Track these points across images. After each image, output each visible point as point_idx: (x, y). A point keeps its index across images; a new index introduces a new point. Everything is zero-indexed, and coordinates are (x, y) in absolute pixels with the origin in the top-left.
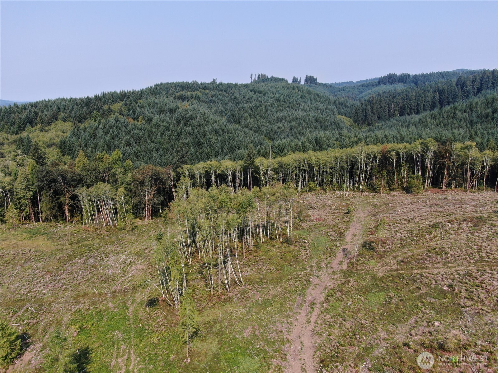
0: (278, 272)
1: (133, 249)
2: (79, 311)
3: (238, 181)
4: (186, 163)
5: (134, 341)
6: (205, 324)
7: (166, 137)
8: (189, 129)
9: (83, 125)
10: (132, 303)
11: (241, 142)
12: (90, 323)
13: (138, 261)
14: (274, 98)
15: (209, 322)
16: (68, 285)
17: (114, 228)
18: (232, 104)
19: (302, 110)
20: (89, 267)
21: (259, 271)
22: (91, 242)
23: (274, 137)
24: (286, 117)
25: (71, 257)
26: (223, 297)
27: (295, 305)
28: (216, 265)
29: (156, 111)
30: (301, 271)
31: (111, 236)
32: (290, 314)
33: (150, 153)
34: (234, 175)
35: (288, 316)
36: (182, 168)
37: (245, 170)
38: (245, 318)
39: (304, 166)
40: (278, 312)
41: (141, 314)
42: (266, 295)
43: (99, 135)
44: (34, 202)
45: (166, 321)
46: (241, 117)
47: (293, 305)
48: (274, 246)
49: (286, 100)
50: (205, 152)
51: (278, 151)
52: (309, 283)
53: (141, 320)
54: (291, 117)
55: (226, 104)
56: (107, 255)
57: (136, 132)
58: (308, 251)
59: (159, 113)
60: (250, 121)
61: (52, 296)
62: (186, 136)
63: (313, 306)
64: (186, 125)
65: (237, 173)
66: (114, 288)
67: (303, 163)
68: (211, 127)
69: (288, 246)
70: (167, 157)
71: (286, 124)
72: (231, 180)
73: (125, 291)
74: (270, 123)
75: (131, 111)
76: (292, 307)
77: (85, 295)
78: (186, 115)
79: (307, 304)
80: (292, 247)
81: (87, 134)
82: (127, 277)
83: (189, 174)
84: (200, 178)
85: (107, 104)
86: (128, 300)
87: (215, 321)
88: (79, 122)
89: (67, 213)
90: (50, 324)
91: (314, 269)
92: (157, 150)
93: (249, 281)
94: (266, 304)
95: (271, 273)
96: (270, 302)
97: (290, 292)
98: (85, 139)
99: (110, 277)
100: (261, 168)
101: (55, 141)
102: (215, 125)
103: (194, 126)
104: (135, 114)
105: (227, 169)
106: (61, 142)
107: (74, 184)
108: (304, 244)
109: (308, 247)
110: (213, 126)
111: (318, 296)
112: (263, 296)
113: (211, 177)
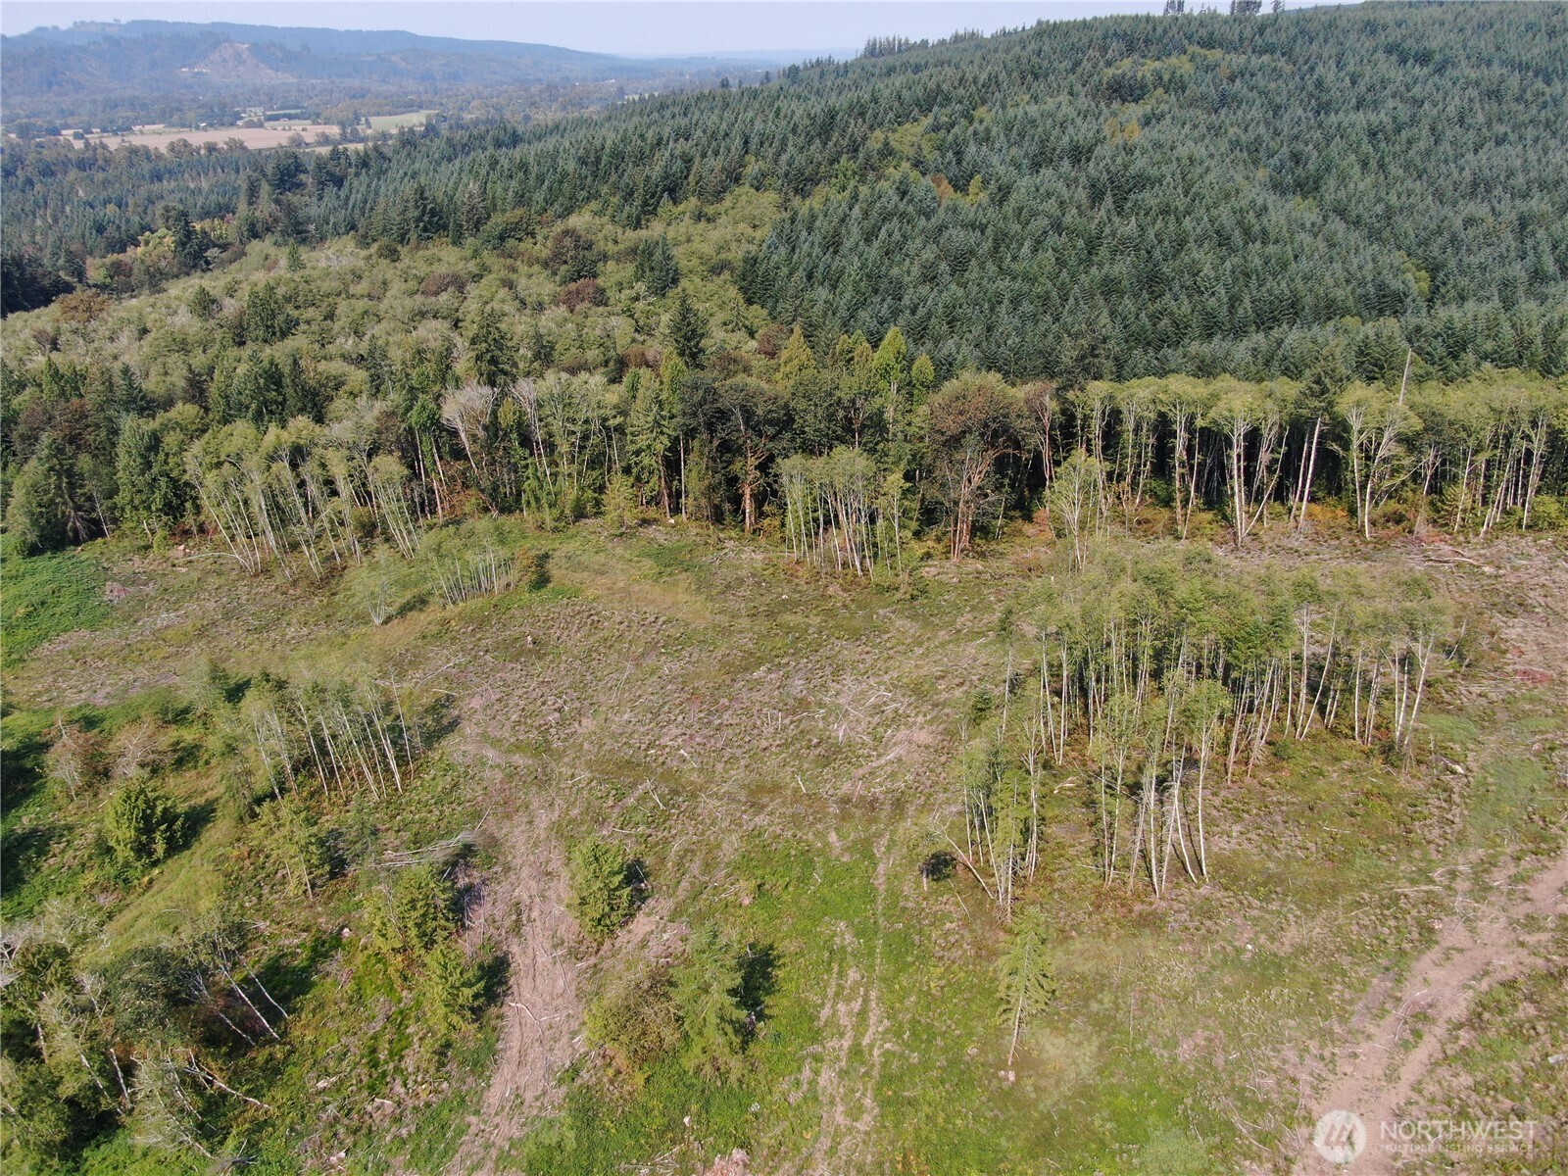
0: (1328, 864)
1: (910, 667)
2: (759, 835)
3: (1264, 457)
4: (1100, 376)
5: (881, 966)
6: (1070, 980)
7: (1047, 257)
8: (1129, 227)
9: (807, 202)
10: (889, 848)
11: (1306, 278)
12: (782, 882)
13: (917, 715)
14: (1477, 83)
15: (1083, 978)
16: (739, 747)
17: (864, 581)
18: (1300, 112)
20: (791, 702)
21: (1265, 847)
22: (800, 618)
23: (1440, 258)
24: (1511, 175)
25: (752, 661)
26: (1138, 907)
27: (1361, 1004)
28: (1135, 789)
29: (1026, 154)
30: (1413, 882)
31: (853, 607)
32: (1337, 1028)
33: (992, 309)
34: (1253, 438)
35: (1327, 1035)
36: (1082, 389)
37: (1295, 432)
38: (1191, 999)
39: (1528, 437)
41: (906, 891)
42: (1272, 939)
43: (848, 244)
44: (672, 465)
45: (967, 935)
46: (1328, 170)
47: (1351, 1002)
48: (1337, 759)
49: (1528, 94)
51: (1441, 351)
52: (1428, 935)
53: (904, 909)
54: (1533, 174)
55: (1277, 109)
56: (837, 672)
57: (958, 237)
58: (1456, 810)
59: (1036, 167)
60: (1361, 186)
61: (701, 770)
62: (1114, 252)
63: (1419, 1026)
64: (1120, 209)
65: (1265, 432)
66: (846, 788)
67: (1527, 425)
68: (1206, 218)
69: (1388, 773)
70: (1042, 327)
71: (1504, 206)
72: (1239, 456)
73: (872, 804)
74: (1439, 196)
75: (950, 154)
76: (1348, 1007)
77: (776, 789)
78: (1126, 167)
79: (1400, 1012)
80: (1403, 781)
81: (818, 239)
82: (882, 761)
83: (1104, 412)
84: (1137, 430)
85: (880, 125)
86: (881, 835)
87: (1101, 982)
88: (796, 191)
89: (748, 505)
90: (692, 851)
91: (1462, 885)
92: (1015, 302)
93: (1229, 873)
94: (1267, 970)
95: (1305, 861)
96: (1280, 967)
97: (1352, 951)
98: (810, 255)
99: (840, 752)
100: (1356, 426)
101: (731, 256)
102: (1224, 209)
103: (1146, 214)
104: (959, 162)
105: (1231, 420)
106: (745, 261)
108: (1449, 777)
109: (1462, 796)
110: (1214, 212)
111: (1448, 993)
112: (1263, 938)
113: (1174, 435)
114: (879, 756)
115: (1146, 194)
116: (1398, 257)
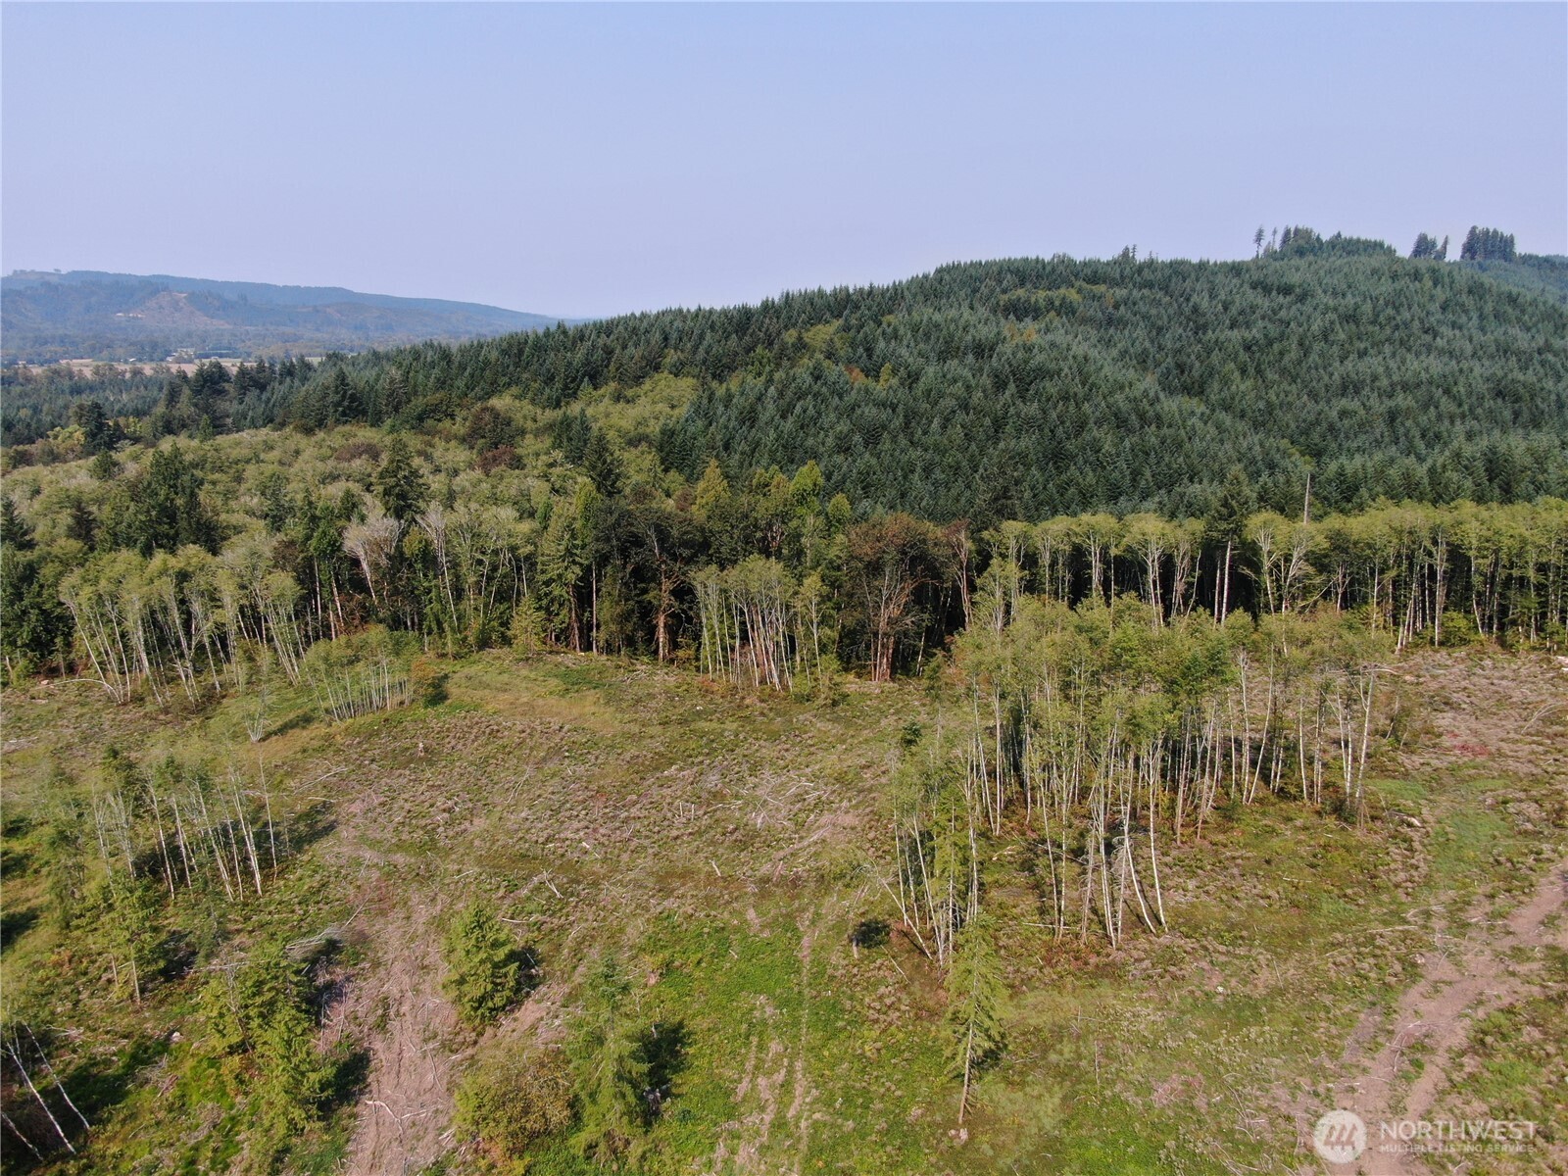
0: (1294, 911)
1: (831, 761)
2: (668, 917)
3: (1179, 586)
4: (1013, 517)
5: (808, 1037)
6: (1024, 1034)
7: (957, 432)
8: (1033, 409)
9: (724, 385)
10: (813, 922)
11: (1202, 456)
12: (695, 958)
13: (841, 801)
14: (1335, 309)
15: (1037, 1030)
16: (647, 837)
17: (783, 693)
20: (705, 795)
21: (1224, 897)
22: (715, 725)
23: (1322, 445)
25: (662, 761)
26: (1093, 960)
27: (1350, 1039)
28: (1078, 852)
29: (933, 348)
30: (1386, 923)
31: (771, 715)
32: (1328, 1064)
33: (905, 477)
34: (1167, 565)
35: (1318, 1072)
36: (996, 530)
37: (1209, 553)
38: (1161, 1042)
39: (1430, 554)
40: (1283, 1049)
41: (834, 960)
42: (1244, 982)
43: (764, 418)
44: (583, 596)
45: (904, 996)
46: (1211, 375)
47: (1340, 1037)
48: (1291, 820)
49: (1381, 319)
50: (1078, 484)
51: (1336, 496)
52: (1412, 971)
53: (832, 978)
55: (1160, 330)
56: (754, 769)
57: (870, 412)
58: (1419, 856)
59: (942, 357)
61: (604, 860)
62: (1019, 430)
63: (1419, 1056)
64: (1022, 394)
65: (1178, 561)
66: (765, 869)
67: (1427, 543)
68: (1103, 404)
69: (1343, 829)
70: (954, 492)
72: (1154, 582)
73: (795, 882)
74: (1314, 396)
75: (861, 350)
76: (1336, 1041)
77: (686, 875)
79: (1395, 1045)
80: (1359, 834)
81: (734, 413)
82: (806, 843)
83: (1019, 551)
84: (1053, 564)
85: (794, 325)
86: (802, 910)
87: (1059, 1032)
88: (714, 376)
89: (662, 636)
90: (592, 937)
91: (1438, 924)
92: (928, 471)
93: (1188, 924)
94: (1241, 1012)
95: (1269, 909)
96: (1256, 1007)
97: (1332, 988)
98: (726, 427)
99: (759, 836)
100: (1266, 547)
101: (648, 431)
102: (1119, 397)
103: (1048, 400)
104: (870, 357)
105: (1145, 544)
106: (663, 432)
107: (686, 553)
108: (1405, 829)
109: (1421, 843)
110: (1111, 400)
111: (1442, 1023)
112: (1233, 982)
113: (1089, 566)
114: (801, 838)
116: (1285, 443)
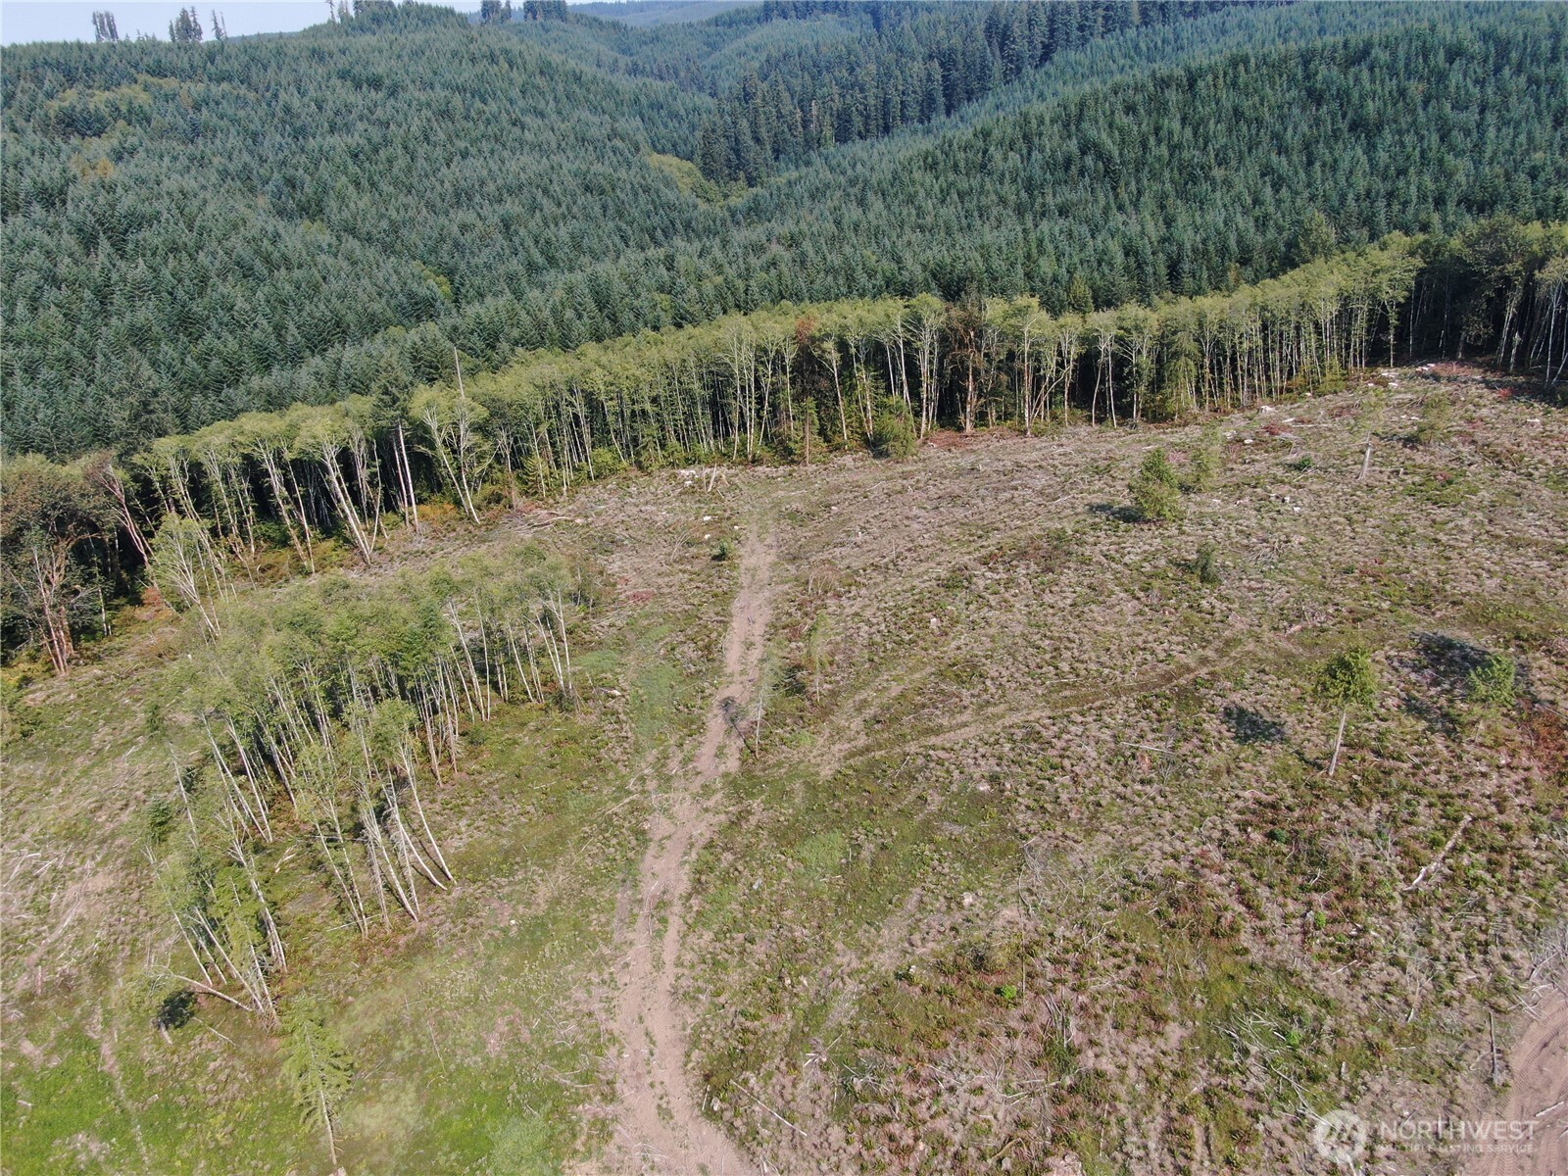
0: (549, 818)
1: (50, 815)
3: (363, 474)
5: (149, 1155)
6: (364, 1045)
7: (52, 314)
8: (140, 270)
13: (83, 862)
14: (429, 105)
15: (376, 1035)
18: (278, 138)
19: (533, 146)
21: (493, 828)
23: (451, 263)
24: (482, 184)
27: (615, 920)
28: (357, 830)
30: (617, 800)
32: (606, 951)
34: (345, 458)
35: (601, 961)
36: (148, 450)
37: (383, 444)
38: (481, 996)
40: (572, 954)
41: (147, 1056)
42: (528, 905)
45: (238, 1063)
46: (325, 192)
47: (608, 923)
48: (524, 725)
49: (473, 114)
51: (480, 345)
52: (640, 834)
53: (153, 1078)
54: (500, 182)
58: (626, 727)
60: (361, 205)
63: (663, 913)
65: (354, 450)
66: (22, 983)
67: (566, 394)
69: (567, 719)
71: (486, 211)
72: (338, 479)
73: (65, 985)
74: (431, 207)
76: (607, 929)
78: (113, 207)
79: (646, 911)
80: (579, 720)
82: (60, 931)
83: (182, 469)
84: (226, 478)
86: (87, 1015)
87: (395, 1028)
91: (651, 785)
92: (31, 370)
93: (471, 866)
94: (535, 933)
95: (530, 824)
96: (543, 925)
97: (593, 881)
100: (434, 425)
102: (236, 242)
103: (154, 254)
105: (318, 446)
108: (611, 703)
109: (626, 714)
110: (228, 244)
111: (672, 876)
112: (521, 909)
113: (266, 474)
114: (52, 927)
115: (146, 233)
116: (416, 266)
